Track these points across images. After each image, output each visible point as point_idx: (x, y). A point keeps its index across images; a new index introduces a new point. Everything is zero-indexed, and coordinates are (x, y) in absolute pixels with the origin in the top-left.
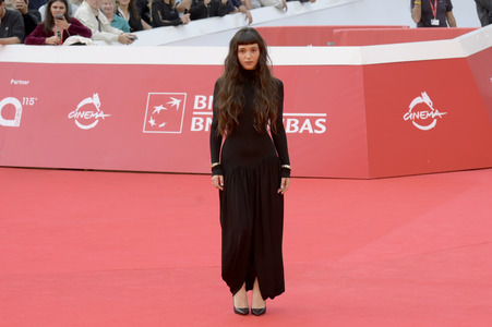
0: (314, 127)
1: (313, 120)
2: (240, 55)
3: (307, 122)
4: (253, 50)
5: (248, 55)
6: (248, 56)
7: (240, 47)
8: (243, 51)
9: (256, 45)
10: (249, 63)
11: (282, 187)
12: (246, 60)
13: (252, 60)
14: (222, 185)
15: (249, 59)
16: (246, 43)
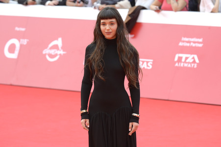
2: (102, 27)
5: (107, 27)
7: (102, 21)
8: (104, 24)
9: (114, 20)
10: (109, 33)
11: (130, 130)
12: (106, 31)
13: (110, 31)
14: (88, 126)
15: (108, 30)
16: (106, 18)
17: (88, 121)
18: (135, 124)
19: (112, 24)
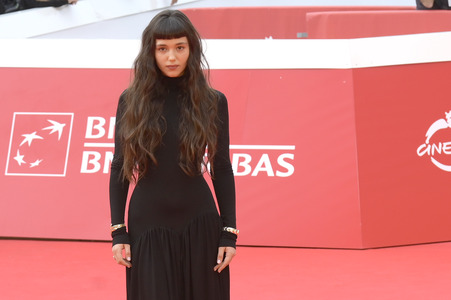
0: (276, 167)
1: (273, 155)
2: (160, 56)
3: (265, 158)
4: (179, 47)
5: (171, 54)
6: (171, 57)
7: (159, 42)
8: (164, 48)
9: (183, 40)
10: (173, 68)
11: (219, 262)
12: (169, 63)
13: (177, 63)
14: (129, 259)
15: (173, 61)
16: (168, 37)
17: (128, 247)
18: (230, 250)
19: (180, 48)
